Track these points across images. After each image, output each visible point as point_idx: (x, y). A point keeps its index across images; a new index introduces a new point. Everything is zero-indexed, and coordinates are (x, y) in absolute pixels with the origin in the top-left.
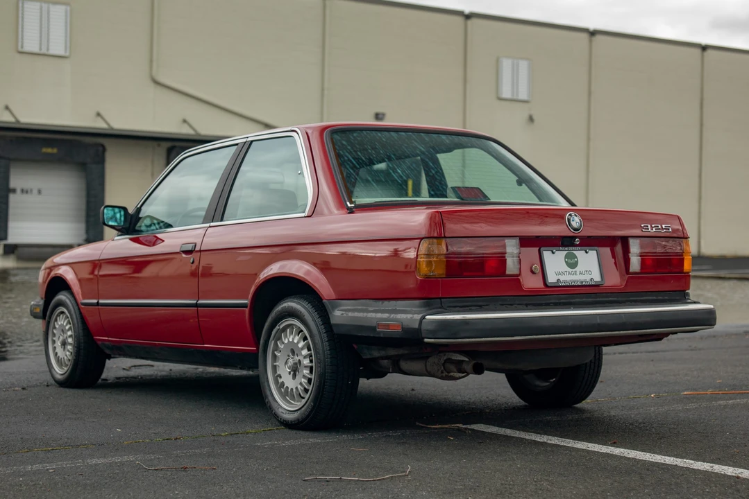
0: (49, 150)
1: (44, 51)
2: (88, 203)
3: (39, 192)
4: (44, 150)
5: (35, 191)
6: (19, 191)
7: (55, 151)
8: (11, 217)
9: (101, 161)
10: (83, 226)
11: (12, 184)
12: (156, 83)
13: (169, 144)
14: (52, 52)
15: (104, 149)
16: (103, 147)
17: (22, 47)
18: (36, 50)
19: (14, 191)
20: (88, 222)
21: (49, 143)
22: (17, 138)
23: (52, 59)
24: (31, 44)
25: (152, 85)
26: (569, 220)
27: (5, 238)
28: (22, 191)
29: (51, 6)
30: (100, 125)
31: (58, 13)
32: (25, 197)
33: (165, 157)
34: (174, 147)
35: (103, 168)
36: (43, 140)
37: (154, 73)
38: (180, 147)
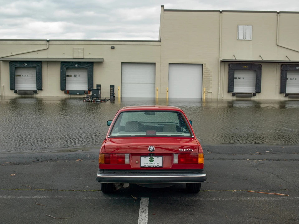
0: (245, 67)
1: (245, 39)
2: (256, 81)
3: (243, 78)
4: (244, 67)
5: (242, 78)
6: (237, 78)
7: (247, 67)
8: (234, 85)
9: (260, 69)
10: (255, 88)
11: (235, 76)
12: (278, 45)
13: (282, 64)
14: (247, 39)
15: (261, 66)
16: (261, 65)
17: (238, 39)
18: (242, 39)
19: (236, 78)
20: (256, 87)
21: (245, 65)
22: (237, 64)
23: (247, 41)
24: (241, 37)
25: (277, 46)
26: (149, 148)
27: (233, 91)
28: (238, 78)
29: (247, 26)
30: (260, 59)
31: (249, 28)
32: (239, 79)
33: (280, 68)
34: (283, 64)
35: (261, 71)
36: (244, 64)
37: (277, 43)
38: (285, 64)
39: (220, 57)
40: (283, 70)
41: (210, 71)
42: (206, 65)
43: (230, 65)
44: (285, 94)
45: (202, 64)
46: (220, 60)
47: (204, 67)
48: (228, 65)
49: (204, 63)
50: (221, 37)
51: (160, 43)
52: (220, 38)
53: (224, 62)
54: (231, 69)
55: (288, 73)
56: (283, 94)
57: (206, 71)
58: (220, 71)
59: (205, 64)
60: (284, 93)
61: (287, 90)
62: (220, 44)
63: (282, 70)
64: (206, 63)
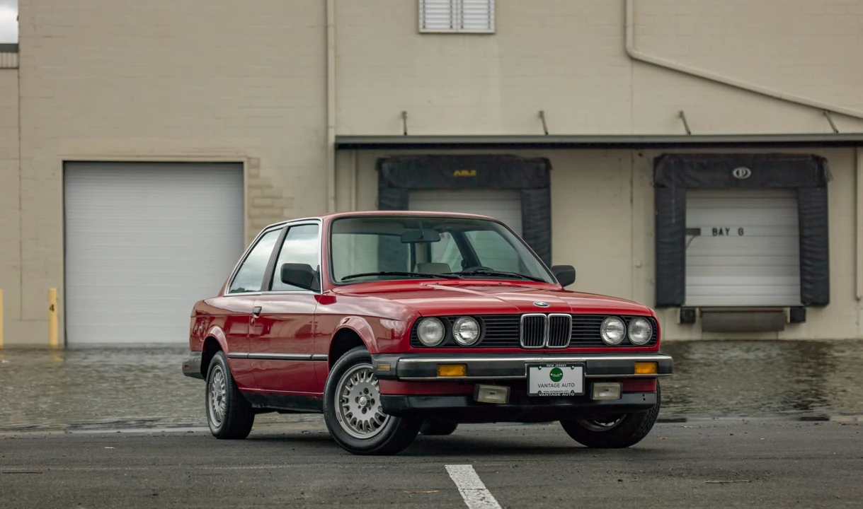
0: (465, 173)
1: (456, 29)
4: (457, 173)
7: (473, 173)
9: (544, 184)
12: (633, 59)
13: (657, 153)
14: (469, 28)
15: (548, 167)
16: (546, 161)
17: (424, 27)
18: (445, 29)
21: (463, 162)
22: (420, 157)
23: (467, 39)
24: (436, 20)
25: (628, 63)
33: (651, 173)
34: (663, 155)
35: (548, 195)
36: (458, 157)
37: (629, 45)
38: (672, 156)
39: (332, 122)
40: (663, 186)
41: (281, 197)
42: (258, 166)
43: (385, 166)
44: (679, 310)
45: (242, 163)
46: (332, 140)
47: (251, 176)
48: (373, 165)
49: (249, 158)
50: (331, 20)
51: (15, 55)
52: (326, 27)
53: (354, 152)
54: (391, 186)
55: (689, 204)
56: (671, 310)
57: (265, 197)
58: (336, 198)
59: (254, 162)
60: (678, 306)
61: (688, 289)
62: (331, 53)
63: (658, 186)
64: (259, 159)
